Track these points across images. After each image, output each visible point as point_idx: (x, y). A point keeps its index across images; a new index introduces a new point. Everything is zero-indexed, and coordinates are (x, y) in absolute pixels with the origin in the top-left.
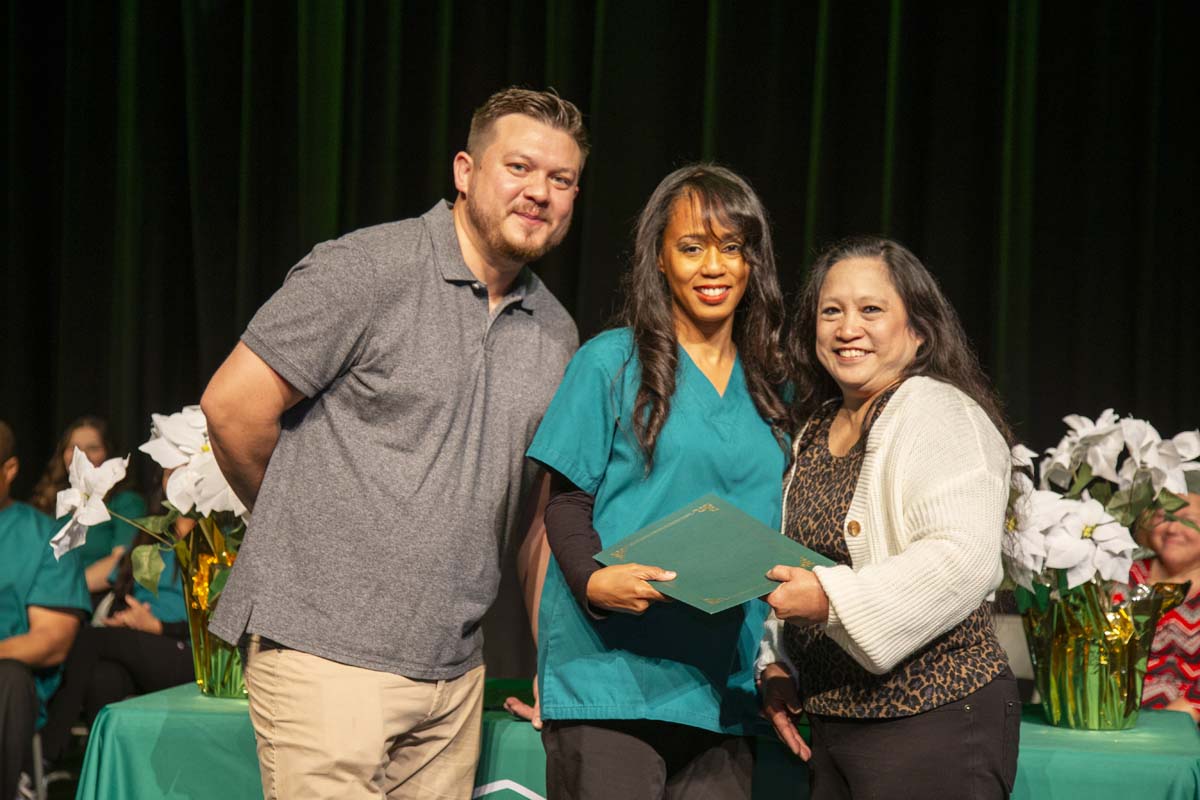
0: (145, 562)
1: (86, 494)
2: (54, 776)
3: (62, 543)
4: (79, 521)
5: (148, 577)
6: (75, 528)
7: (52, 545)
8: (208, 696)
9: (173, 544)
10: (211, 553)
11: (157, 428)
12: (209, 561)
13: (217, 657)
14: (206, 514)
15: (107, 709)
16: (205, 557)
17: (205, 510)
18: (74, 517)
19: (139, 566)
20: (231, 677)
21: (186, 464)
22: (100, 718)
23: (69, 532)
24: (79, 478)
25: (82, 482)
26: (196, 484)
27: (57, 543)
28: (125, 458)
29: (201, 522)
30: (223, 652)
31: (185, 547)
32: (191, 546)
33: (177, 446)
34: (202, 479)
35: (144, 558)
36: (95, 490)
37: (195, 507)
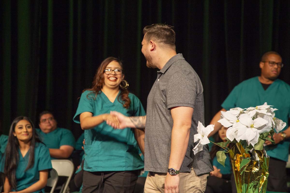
0: (220, 156)
1: (202, 135)
3: (196, 150)
4: (201, 143)
5: (221, 160)
6: (200, 145)
7: (193, 151)
9: (228, 151)
10: (240, 154)
11: (222, 115)
12: (240, 156)
13: (244, 186)
14: (239, 142)
16: (238, 155)
17: (238, 140)
18: (199, 142)
19: (219, 157)
21: (232, 126)
23: (198, 147)
24: (200, 131)
25: (201, 132)
26: (235, 132)
28: (213, 125)
29: (237, 144)
30: (245, 184)
31: (232, 151)
32: (234, 151)
33: (229, 121)
34: (237, 131)
35: (220, 155)
36: (205, 134)
37: (235, 139)
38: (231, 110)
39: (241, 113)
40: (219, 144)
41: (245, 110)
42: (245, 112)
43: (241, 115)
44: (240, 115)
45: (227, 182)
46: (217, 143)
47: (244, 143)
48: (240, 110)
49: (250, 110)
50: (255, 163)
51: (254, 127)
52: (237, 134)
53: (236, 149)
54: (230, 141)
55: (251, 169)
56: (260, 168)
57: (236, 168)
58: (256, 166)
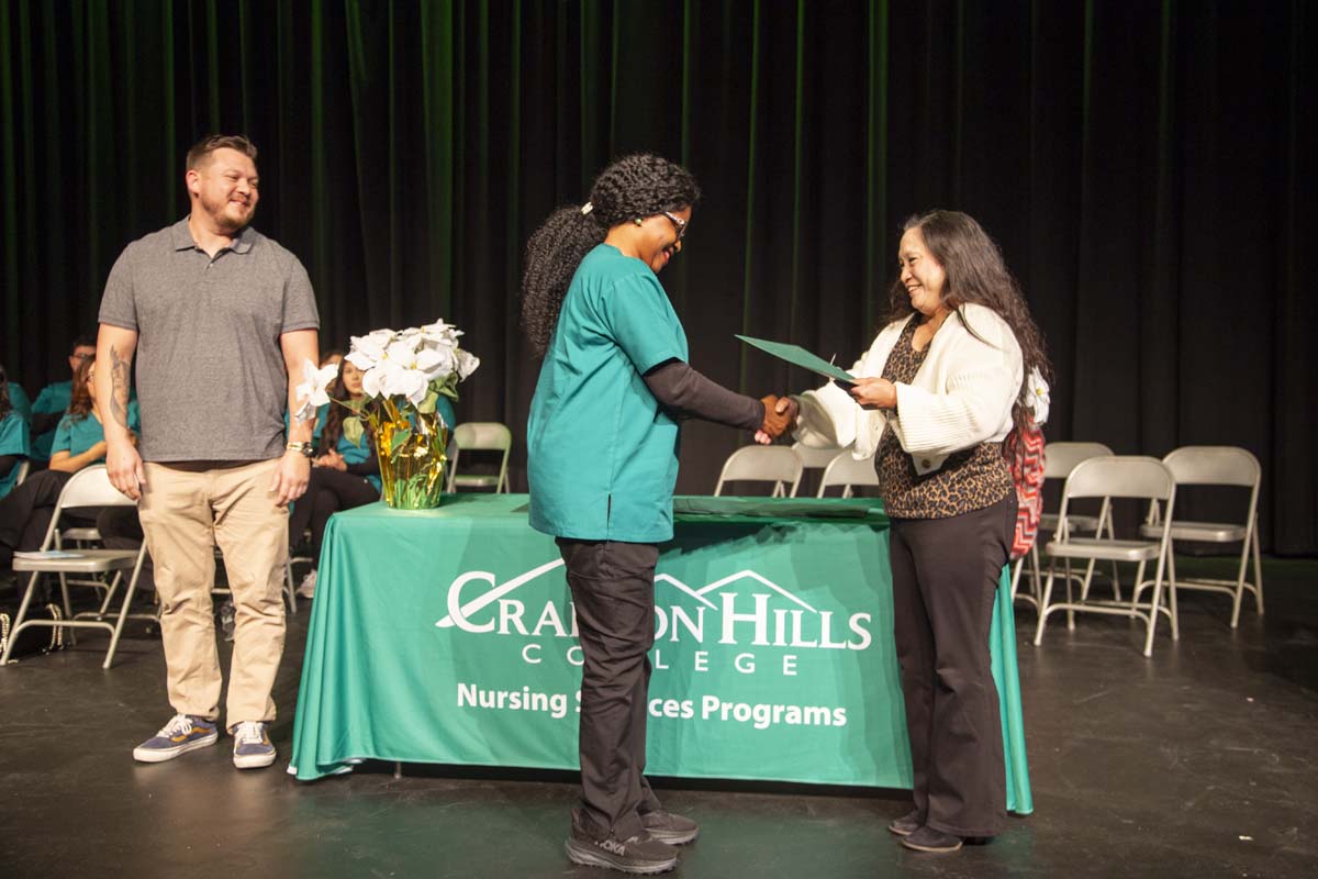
1: (313, 386)
2: (296, 560)
4: (311, 403)
5: (354, 436)
8: (393, 508)
10: (391, 422)
11: (354, 345)
12: (390, 427)
13: (398, 485)
14: (387, 398)
16: (388, 424)
17: (387, 394)
19: (348, 430)
20: (407, 497)
21: (373, 367)
22: (330, 522)
24: (309, 377)
25: (311, 380)
26: (380, 379)
29: (384, 403)
30: (401, 482)
31: (375, 418)
32: (378, 417)
33: (368, 356)
34: (385, 376)
36: (320, 383)
37: (380, 394)
38: (371, 334)
39: (392, 340)
41: (400, 334)
42: (400, 337)
43: (392, 345)
44: (389, 343)
45: (366, 481)
46: (344, 403)
47: (399, 399)
48: (389, 333)
49: (409, 335)
50: (420, 439)
51: (418, 367)
52: (384, 383)
53: (384, 413)
54: (370, 397)
55: (413, 451)
56: (431, 449)
57: (382, 450)
58: (423, 444)
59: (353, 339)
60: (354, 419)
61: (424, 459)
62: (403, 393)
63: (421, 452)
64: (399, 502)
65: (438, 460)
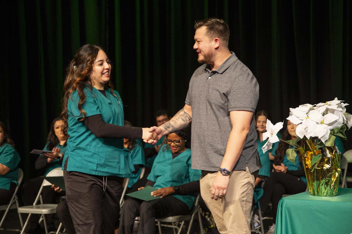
1: (271, 133)
3: (265, 148)
4: (270, 141)
5: (291, 158)
6: (269, 144)
7: (262, 149)
8: (313, 195)
9: (299, 148)
10: (311, 151)
11: (291, 112)
12: (310, 153)
13: (315, 183)
14: (309, 139)
15: (282, 199)
16: (309, 152)
17: (308, 137)
19: (289, 155)
20: (320, 190)
21: (301, 123)
22: (281, 202)
23: (267, 145)
24: (269, 129)
26: (305, 129)
27: (264, 148)
29: (307, 141)
30: (317, 182)
31: (302, 149)
32: (304, 149)
33: (298, 117)
34: (307, 127)
35: (290, 153)
36: (274, 132)
37: (305, 136)
38: (300, 106)
39: (311, 109)
40: (288, 141)
41: (315, 106)
42: (315, 108)
43: (311, 111)
44: (309, 111)
46: (287, 141)
47: (315, 139)
48: (309, 106)
49: (320, 106)
50: (326, 160)
51: (325, 123)
52: (307, 131)
53: (307, 146)
54: (300, 138)
55: (323, 166)
56: (332, 165)
57: (306, 165)
58: (328, 163)
59: (291, 109)
60: (291, 149)
61: (328, 170)
62: (317, 136)
63: (327, 166)
64: (316, 192)
65: (336, 171)
